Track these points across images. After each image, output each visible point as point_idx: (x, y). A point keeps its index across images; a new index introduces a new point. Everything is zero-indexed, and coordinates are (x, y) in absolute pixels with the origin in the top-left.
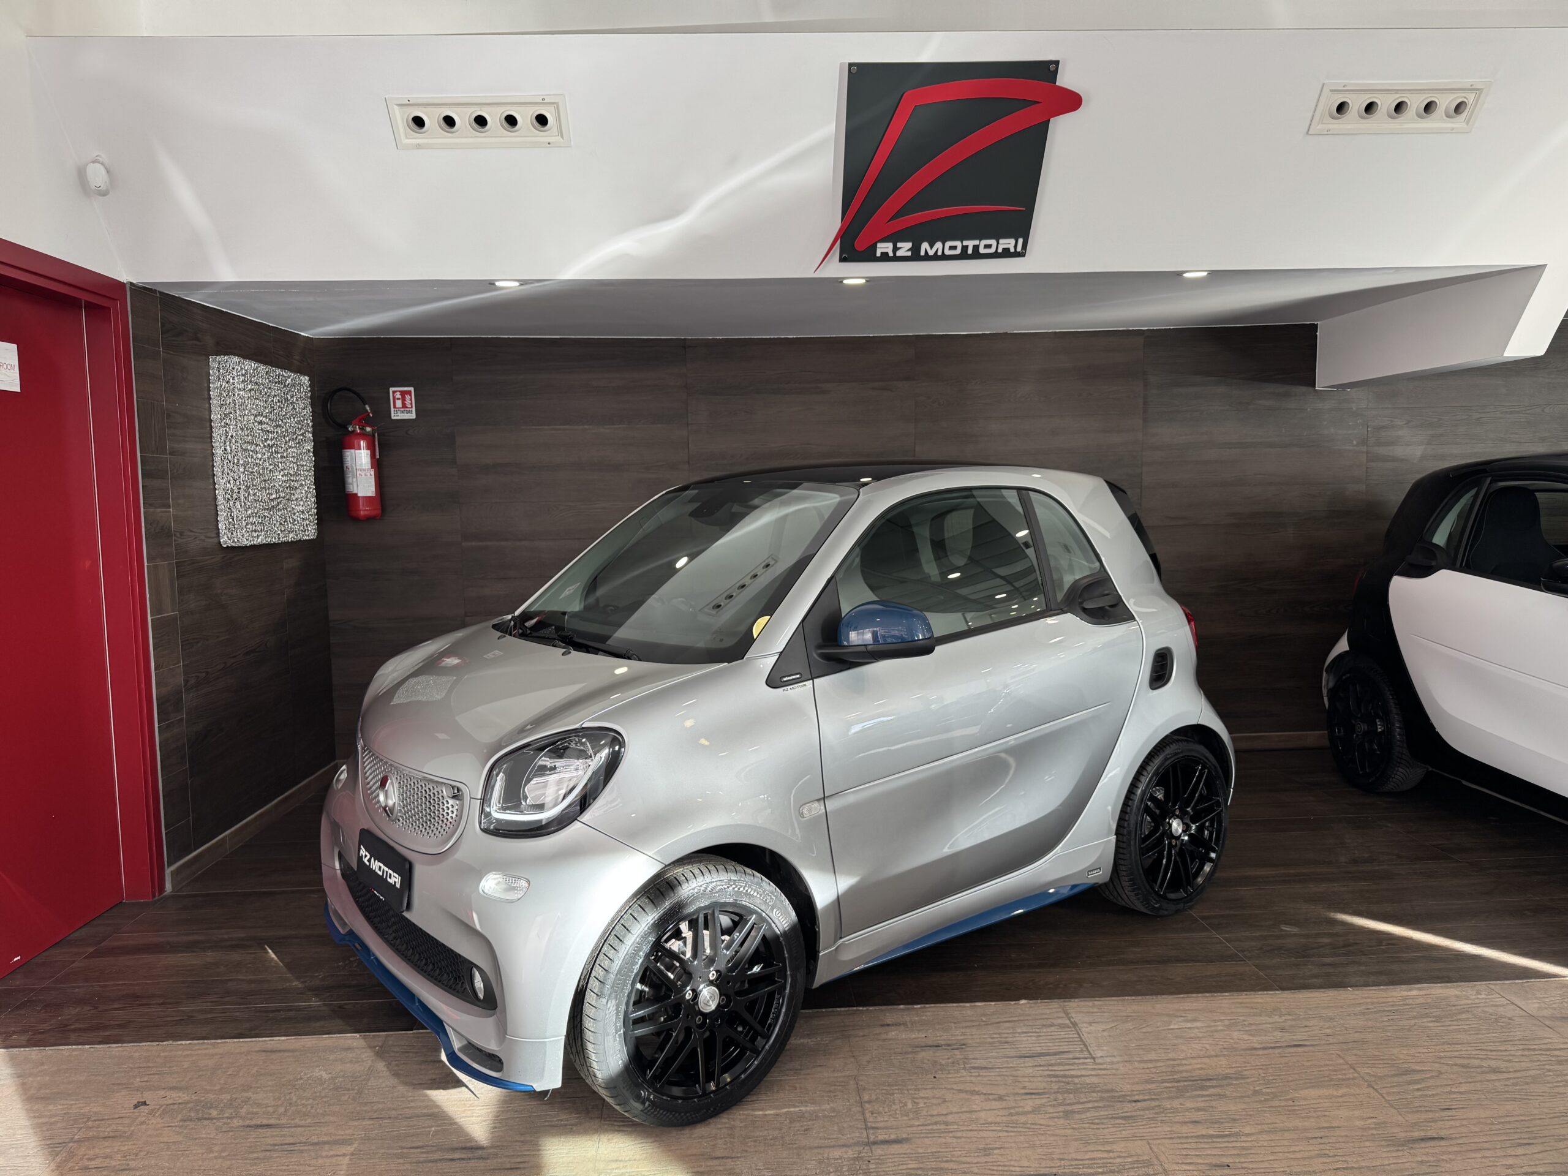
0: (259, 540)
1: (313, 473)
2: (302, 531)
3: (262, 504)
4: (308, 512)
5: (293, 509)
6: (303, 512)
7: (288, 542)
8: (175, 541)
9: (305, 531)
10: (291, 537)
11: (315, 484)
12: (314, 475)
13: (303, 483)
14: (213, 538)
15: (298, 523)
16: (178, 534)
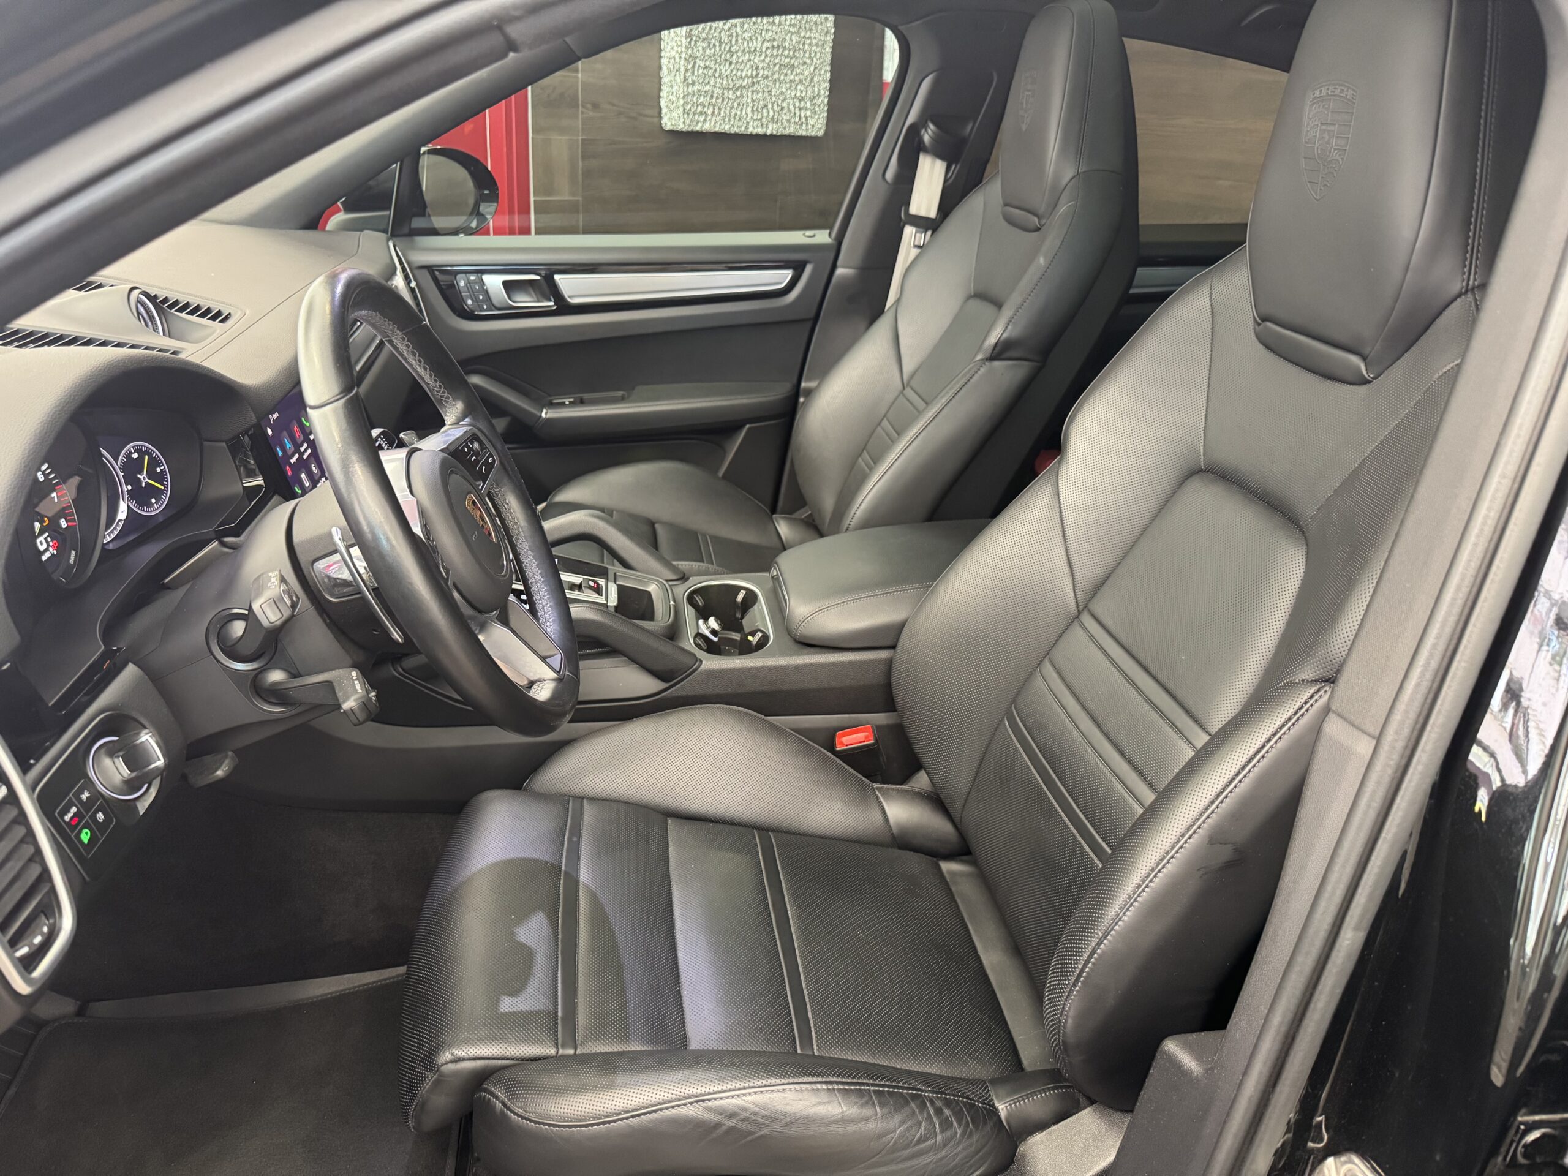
0: (707, 127)
1: (828, 50)
2: (796, 123)
3: (718, 80)
4: (811, 101)
5: (782, 93)
6: (801, 99)
7: (765, 136)
8: (582, 113)
9: (801, 124)
10: (771, 129)
11: (832, 64)
12: (832, 53)
13: (808, 61)
14: (652, 117)
15: (790, 111)
16: (589, 106)
